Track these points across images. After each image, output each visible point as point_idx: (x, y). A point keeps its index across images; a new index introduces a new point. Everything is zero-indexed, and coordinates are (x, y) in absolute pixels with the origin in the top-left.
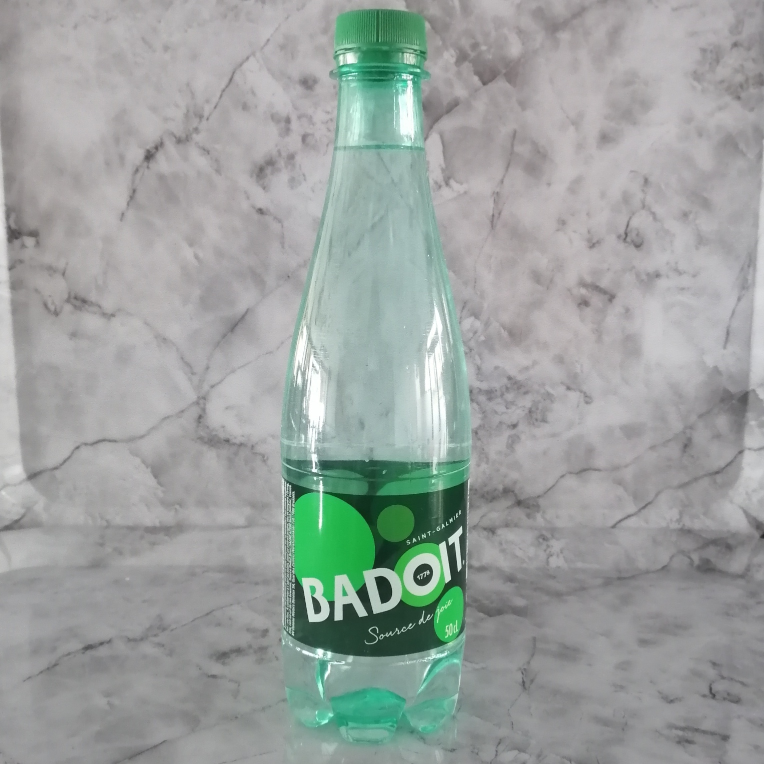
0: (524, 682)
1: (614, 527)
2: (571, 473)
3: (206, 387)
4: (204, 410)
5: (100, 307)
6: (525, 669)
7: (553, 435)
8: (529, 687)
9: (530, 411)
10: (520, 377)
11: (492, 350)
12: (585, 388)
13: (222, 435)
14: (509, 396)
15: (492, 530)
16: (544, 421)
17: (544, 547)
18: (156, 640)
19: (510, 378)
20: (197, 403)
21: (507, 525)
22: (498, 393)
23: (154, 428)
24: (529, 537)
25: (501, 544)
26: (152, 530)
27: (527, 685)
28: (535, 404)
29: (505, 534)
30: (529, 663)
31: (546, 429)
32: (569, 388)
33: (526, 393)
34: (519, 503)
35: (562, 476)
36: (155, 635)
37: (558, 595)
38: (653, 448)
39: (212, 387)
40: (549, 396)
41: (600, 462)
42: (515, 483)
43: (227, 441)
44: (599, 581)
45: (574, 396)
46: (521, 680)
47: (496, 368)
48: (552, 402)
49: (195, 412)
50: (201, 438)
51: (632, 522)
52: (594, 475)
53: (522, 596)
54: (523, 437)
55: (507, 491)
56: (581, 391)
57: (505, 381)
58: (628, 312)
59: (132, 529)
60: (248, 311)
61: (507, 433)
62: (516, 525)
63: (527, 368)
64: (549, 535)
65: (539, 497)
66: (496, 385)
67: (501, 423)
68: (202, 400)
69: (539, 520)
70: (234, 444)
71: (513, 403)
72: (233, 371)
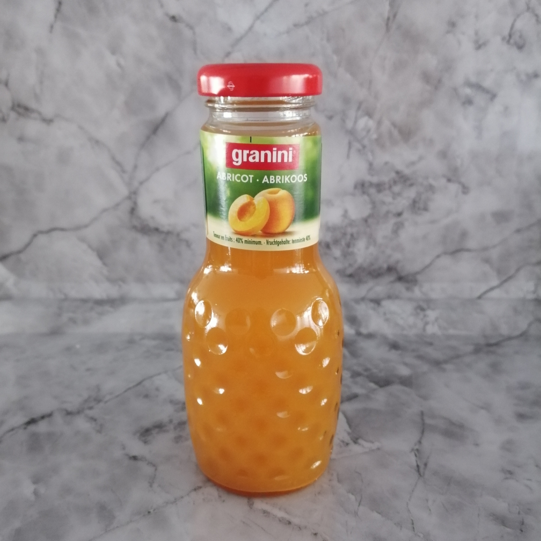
0: (418, 466)
1: (480, 297)
2: (445, 253)
3: (136, 184)
4: (135, 203)
5: (40, 113)
6: (417, 450)
7: (433, 222)
8: (424, 473)
9: (414, 202)
10: (407, 171)
11: (382, 146)
12: (463, 180)
13: (152, 225)
14: (397, 189)
15: (377, 302)
16: (426, 209)
17: (421, 316)
18: (90, 413)
19: (398, 173)
20: (129, 198)
21: (389, 297)
22: (387, 186)
23: (95, 219)
24: (409, 308)
25: (385, 314)
26: (100, 302)
27: (422, 470)
28: (419, 194)
29: (388, 305)
30: (420, 442)
31: (427, 216)
32: (449, 180)
33: (411, 185)
34: (400, 279)
35: (438, 256)
36: (91, 408)
37: (437, 364)
38: (518, 231)
39: (141, 183)
40: (431, 188)
41: (471, 244)
42: (397, 262)
43: (157, 230)
44: (470, 348)
45: (454, 187)
46: (415, 464)
47: (386, 163)
48: (434, 192)
49: (127, 205)
50: (135, 228)
51: (495, 294)
52: (466, 255)
53: (406, 364)
54: (406, 224)
55: (390, 269)
56: (460, 183)
57: (393, 175)
58: (506, 110)
59: (84, 301)
60: (167, 115)
61: (393, 221)
62: (397, 297)
63: (413, 163)
64: (424, 305)
65: (418, 273)
66: (385, 178)
67: (388, 212)
68: (133, 195)
69: (417, 292)
70: (162, 232)
71: (399, 194)
72: (158, 169)
